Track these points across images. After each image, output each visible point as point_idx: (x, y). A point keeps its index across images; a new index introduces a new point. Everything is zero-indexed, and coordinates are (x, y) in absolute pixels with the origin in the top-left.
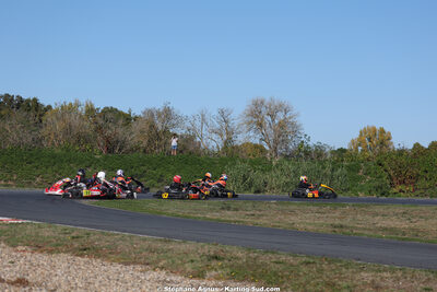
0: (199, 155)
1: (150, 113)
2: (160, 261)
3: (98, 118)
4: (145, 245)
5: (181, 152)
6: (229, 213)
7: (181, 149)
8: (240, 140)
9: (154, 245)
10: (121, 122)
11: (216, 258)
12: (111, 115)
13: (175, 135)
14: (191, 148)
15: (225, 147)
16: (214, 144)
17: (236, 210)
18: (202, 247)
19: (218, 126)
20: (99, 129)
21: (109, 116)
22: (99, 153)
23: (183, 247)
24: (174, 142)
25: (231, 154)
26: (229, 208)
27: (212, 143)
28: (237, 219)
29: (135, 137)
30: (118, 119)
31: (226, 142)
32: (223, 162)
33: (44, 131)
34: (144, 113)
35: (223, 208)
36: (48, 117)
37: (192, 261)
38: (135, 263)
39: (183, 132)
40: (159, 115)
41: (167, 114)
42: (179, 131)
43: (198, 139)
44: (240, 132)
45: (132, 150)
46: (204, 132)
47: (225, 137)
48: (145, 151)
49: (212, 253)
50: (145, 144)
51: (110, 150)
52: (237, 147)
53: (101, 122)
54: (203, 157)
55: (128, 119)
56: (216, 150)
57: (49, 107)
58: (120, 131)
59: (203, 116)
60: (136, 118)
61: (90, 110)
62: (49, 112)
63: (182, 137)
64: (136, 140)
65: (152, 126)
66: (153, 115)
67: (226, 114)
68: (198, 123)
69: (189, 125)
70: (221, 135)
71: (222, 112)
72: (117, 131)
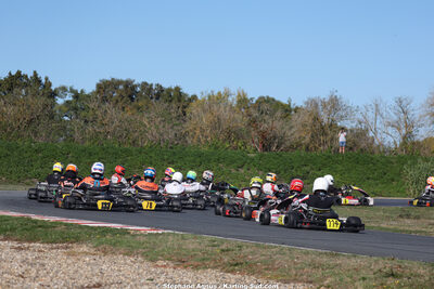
0: (373, 153)
1: (313, 103)
3: (252, 110)
4: (308, 259)
5: (351, 149)
6: (409, 221)
7: (351, 146)
8: (421, 134)
9: (318, 259)
10: (279, 114)
11: (393, 275)
12: (268, 105)
13: (343, 129)
14: (362, 146)
15: (404, 143)
16: (391, 139)
17: (418, 218)
18: (376, 262)
19: (395, 118)
20: (253, 122)
21: (265, 107)
22: (253, 149)
23: (353, 262)
24: (342, 137)
25: (410, 151)
26: (408, 216)
27: (389, 138)
28: (418, 229)
29: (295, 132)
30: (275, 111)
31: (404, 138)
32: (402, 161)
33: (189, 126)
34: (307, 103)
35: (401, 216)
36: (193, 109)
37: (364, 279)
38: (295, 281)
39: (354, 125)
40: (324, 105)
41: (334, 103)
42: (349, 125)
43: (371, 134)
44: (422, 125)
45: (291, 147)
46: (378, 125)
47: (404, 132)
48: (307, 149)
49: (388, 270)
50: (308, 139)
51: (266, 148)
52: (418, 142)
53: (255, 114)
54: (377, 155)
55: (287, 110)
56: (393, 147)
57: (194, 97)
58: (278, 124)
59: (377, 105)
60: (296, 110)
61: (243, 101)
62: (194, 104)
63: (351, 131)
64: (297, 135)
65: (316, 119)
66: (316, 105)
67: (404, 103)
68: (371, 115)
69: (361, 117)
70: (399, 129)
71: (400, 102)
72: (275, 125)
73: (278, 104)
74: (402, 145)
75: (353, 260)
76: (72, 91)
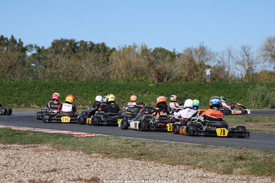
0: (228, 81)
1: (189, 51)
2: (198, 161)
3: (150, 57)
4: (187, 150)
5: (214, 79)
6: (251, 124)
7: (214, 77)
8: (258, 69)
9: (193, 150)
10: (168, 58)
11: (241, 158)
12: (161, 53)
13: (209, 67)
14: (222, 76)
15: (248, 74)
16: (239, 72)
17: (257, 121)
18: (230, 150)
19: (241, 59)
20: (151, 64)
21: (159, 54)
22: (152, 81)
24: (208, 72)
25: (252, 79)
26: (251, 121)
27: (238, 72)
28: (257, 128)
29: (178, 69)
30: (164, 57)
31: (248, 71)
32: (246, 86)
33: (111, 68)
34: (185, 51)
35: (246, 121)
36: (113, 57)
37: (223, 161)
38: (179, 164)
39: (215, 64)
40: (196, 52)
41: (202, 51)
42: (212, 64)
43: (226, 70)
44: (258, 63)
45: (176, 79)
46: (231, 64)
47: (247, 67)
48: (186, 80)
49: (238, 155)
50: (186, 74)
51: (160, 80)
52: (256, 73)
53: (153, 59)
54: (230, 82)
55: (173, 56)
56: (240, 77)
57: (114, 49)
58: (167, 65)
59: (229, 51)
60: (179, 55)
61: (145, 51)
62: (114, 53)
63: (214, 68)
64: (179, 72)
65: (191, 60)
66: (191, 52)
67: (247, 49)
68: (226, 57)
69: (219, 59)
70: (244, 66)
71: (244, 48)
72: (165, 65)
73: (167, 52)
74: (246, 75)
75: (216, 150)
76: (36, 47)
